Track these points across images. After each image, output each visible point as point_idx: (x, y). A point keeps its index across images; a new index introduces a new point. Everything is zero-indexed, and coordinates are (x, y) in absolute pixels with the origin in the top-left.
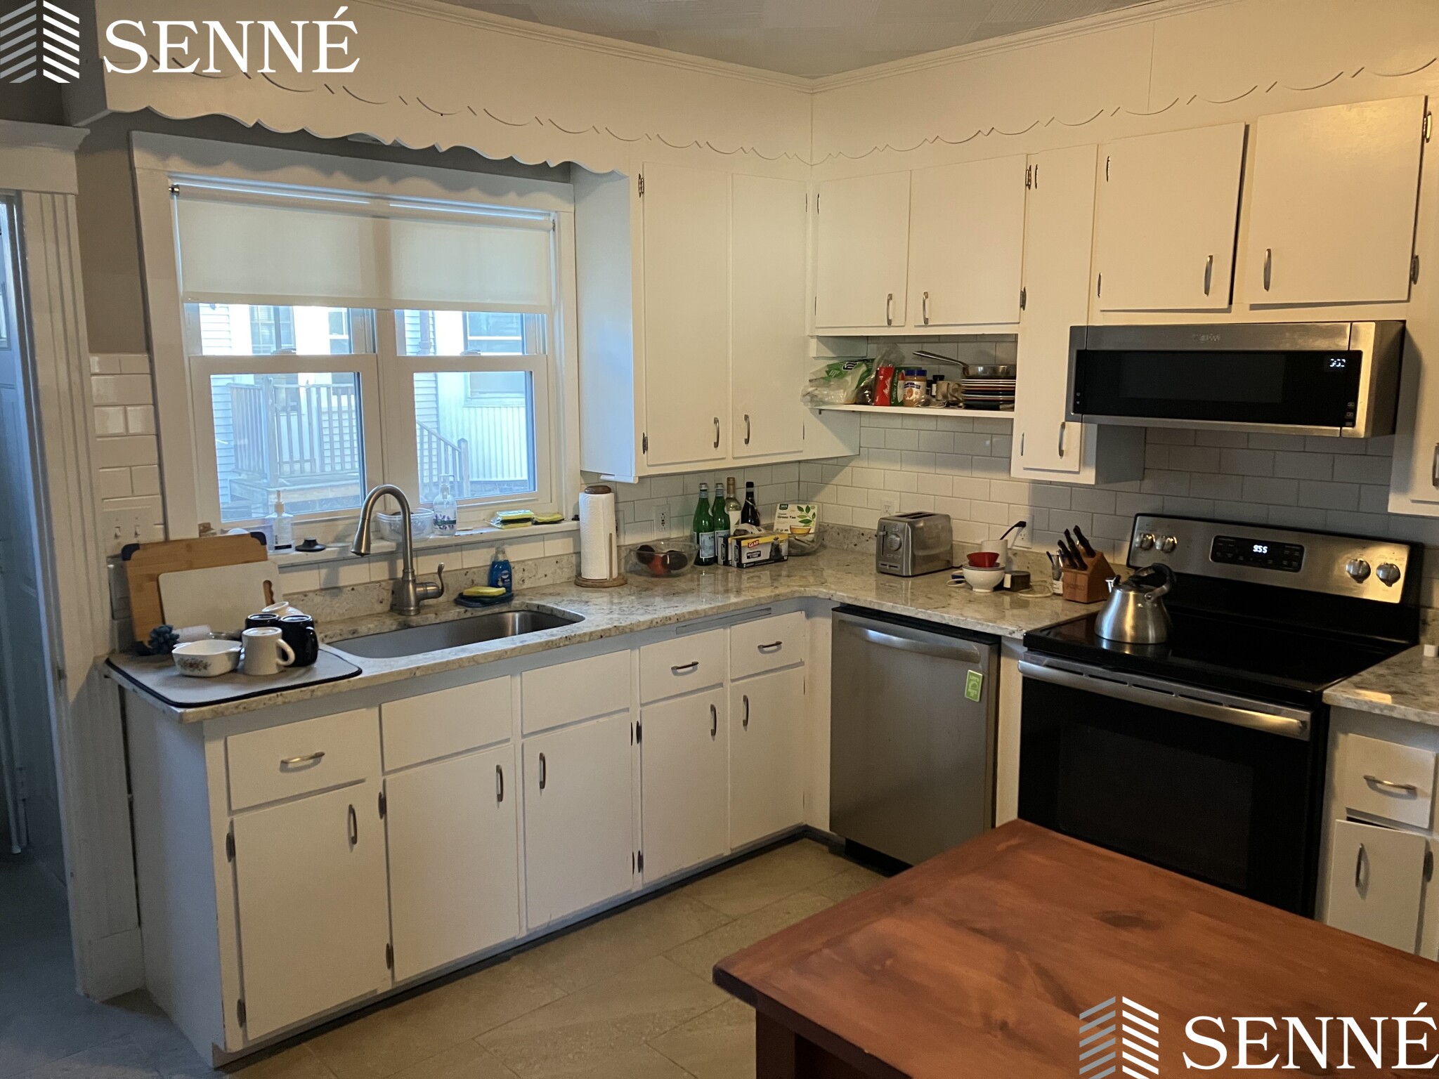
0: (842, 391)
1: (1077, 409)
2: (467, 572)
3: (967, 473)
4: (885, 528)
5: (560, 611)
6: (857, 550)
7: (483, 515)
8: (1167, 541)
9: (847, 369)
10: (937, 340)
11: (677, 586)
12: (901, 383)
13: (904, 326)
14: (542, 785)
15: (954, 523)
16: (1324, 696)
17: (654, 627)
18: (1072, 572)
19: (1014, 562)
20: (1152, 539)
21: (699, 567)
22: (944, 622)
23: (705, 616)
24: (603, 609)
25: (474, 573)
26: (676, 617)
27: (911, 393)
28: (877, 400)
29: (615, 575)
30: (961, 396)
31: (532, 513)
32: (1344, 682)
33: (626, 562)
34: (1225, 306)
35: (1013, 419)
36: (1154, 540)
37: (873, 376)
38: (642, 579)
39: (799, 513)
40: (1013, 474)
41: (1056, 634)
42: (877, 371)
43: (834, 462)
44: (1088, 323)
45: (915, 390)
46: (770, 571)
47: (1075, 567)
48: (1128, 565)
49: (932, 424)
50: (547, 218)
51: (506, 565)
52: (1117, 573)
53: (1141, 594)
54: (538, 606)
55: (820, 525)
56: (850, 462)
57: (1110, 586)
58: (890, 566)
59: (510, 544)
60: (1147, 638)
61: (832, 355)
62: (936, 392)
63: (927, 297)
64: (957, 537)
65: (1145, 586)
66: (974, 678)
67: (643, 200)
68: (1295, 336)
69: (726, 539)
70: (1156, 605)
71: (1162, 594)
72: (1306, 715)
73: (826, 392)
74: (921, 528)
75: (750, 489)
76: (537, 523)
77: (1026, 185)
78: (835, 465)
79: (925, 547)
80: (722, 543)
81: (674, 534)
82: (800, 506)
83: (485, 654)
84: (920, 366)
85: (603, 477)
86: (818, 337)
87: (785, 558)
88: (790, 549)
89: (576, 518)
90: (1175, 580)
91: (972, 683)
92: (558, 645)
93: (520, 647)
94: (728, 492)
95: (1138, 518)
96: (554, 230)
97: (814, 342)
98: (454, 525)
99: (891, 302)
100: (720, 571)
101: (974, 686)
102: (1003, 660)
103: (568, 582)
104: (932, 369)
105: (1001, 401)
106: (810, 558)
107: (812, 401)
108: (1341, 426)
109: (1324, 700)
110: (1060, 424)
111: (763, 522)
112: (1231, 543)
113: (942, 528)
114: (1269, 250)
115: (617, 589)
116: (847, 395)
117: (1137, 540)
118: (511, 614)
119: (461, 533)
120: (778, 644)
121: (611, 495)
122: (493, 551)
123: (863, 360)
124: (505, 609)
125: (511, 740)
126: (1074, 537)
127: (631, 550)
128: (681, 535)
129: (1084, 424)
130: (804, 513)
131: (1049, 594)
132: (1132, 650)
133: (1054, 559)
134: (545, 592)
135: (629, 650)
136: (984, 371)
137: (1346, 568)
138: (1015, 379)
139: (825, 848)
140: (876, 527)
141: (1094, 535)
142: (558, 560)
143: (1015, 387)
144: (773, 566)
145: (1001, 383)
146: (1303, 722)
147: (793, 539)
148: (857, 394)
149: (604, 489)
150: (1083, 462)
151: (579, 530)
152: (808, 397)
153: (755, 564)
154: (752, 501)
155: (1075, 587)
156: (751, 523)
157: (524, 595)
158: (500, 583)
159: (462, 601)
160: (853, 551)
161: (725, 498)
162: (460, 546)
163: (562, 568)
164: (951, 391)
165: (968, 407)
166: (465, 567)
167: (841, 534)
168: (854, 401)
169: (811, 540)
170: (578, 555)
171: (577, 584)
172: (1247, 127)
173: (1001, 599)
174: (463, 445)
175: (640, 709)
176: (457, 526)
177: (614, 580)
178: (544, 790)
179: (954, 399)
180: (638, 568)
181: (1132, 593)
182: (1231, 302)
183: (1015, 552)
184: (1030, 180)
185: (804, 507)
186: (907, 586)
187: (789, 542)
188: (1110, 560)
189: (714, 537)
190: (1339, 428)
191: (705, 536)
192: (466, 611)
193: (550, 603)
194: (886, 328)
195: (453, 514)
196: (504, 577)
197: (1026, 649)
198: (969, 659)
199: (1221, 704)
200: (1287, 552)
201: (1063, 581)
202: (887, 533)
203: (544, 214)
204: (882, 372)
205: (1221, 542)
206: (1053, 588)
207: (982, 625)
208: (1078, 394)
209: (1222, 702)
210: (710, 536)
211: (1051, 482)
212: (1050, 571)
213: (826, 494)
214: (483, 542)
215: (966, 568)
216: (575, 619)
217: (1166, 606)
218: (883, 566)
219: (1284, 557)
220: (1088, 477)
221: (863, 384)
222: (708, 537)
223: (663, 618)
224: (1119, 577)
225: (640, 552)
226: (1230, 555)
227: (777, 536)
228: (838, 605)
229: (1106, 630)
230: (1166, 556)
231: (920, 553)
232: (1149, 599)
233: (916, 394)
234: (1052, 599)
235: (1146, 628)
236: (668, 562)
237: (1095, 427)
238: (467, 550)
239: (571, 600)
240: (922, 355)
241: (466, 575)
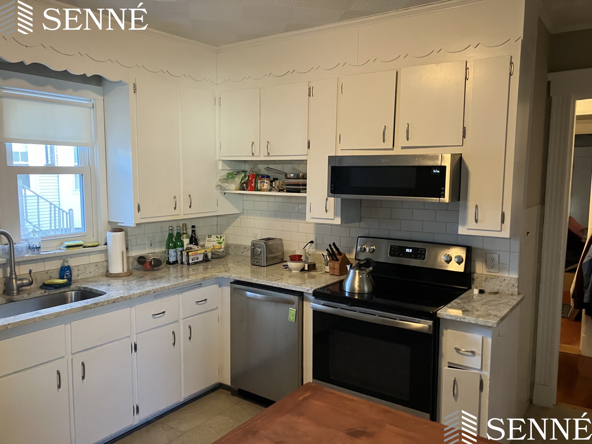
0: (234, 184)
1: (332, 192)
2: (47, 272)
3: (289, 220)
4: (254, 245)
5: (95, 290)
6: (243, 255)
7: (57, 243)
8: (371, 248)
9: (236, 175)
10: (274, 163)
11: (157, 275)
12: (259, 181)
13: (259, 156)
14: (83, 378)
15: (284, 242)
16: (437, 314)
17: (142, 296)
18: (332, 262)
19: (309, 258)
20: (365, 247)
21: (169, 265)
22: (279, 287)
23: (168, 289)
24: (117, 288)
25: (51, 273)
26: (153, 291)
27: (264, 186)
28: (249, 189)
29: (125, 270)
30: (285, 187)
31: (83, 242)
32: (445, 307)
33: (133, 264)
34: (391, 147)
35: (306, 197)
36: (366, 248)
37: (247, 178)
38: (139, 272)
39: (217, 239)
40: (307, 220)
41: (327, 290)
42: (249, 176)
43: (232, 216)
44: (336, 154)
45: (265, 184)
46: (203, 266)
47: (334, 260)
48: (355, 259)
49: (273, 199)
50: (89, 102)
51: (69, 268)
52: (351, 262)
53: (361, 272)
54: (84, 288)
55: (227, 244)
56: (239, 216)
57: (348, 268)
58: (257, 262)
59: (71, 258)
60: (364, 291)
61: (230, 169)
62: (275, 185)
63: (268, 144)
64: (286, 248)
65: (363, 268)
66: (292, 311)
67: (136, 95)
68: (420, 159)
69: (181, 252)
70: (367, 276)
71: (370, 271)
72: (431, 322)
73: (226, 185)
74: (270, 244)
75: (194, 229)
76: (85, 247)
77: (309, 95)
78: (232, 218)
79: (272, 253)
80: (180, 253)
81: (157, 250)
82: (217, 236)
83: (49, 314)
84: (267, 174)
85: (118, 224)
86: (223, 161)
87: (210, 260)
88: (213, 256)
89: (106, 244)
90: (375, 265)
91: (291, 314)
92: (90, 308)
93: (69, 310)
94: (183, 230)
95: (359, 238)
96: (93, 108)
97: (220, 163)
98: (39, 249)
99: (253, 145)
100: (179, 267)
101: (292, 315)
102: (304, 302)
103: (102, 275)
104: (273, 175)
105: (301, 189)
106: (222, 260)
107: (220, 189)
108: (440, 197)
109: (438, 316)
110: (326, 198)
111: (201, 243)
112: (396, 248)
113: (279, 244)
114: (408, 124)
115: (127, 278)
116: (236, 186)
117: (359, 248)
118: (70, 292)
119: (43, 253)
120: (206, 300)
121: (123, 233)
122: (62, 261)
123: (243, 171)
124: (67, 290)
125: (65, 357)
126: (333, 247)
127: (135, 259)
128: (161, 251)
129: (335, 198)
130: (219, 239)
131: (323, 272)
132: (358, 296)
133: (325, 257)
134: (89, 280)
135: (129, 308)
136: (294, 176)
137: (442, 258)
138: (306, 179)
139: (229, 393)
140: (250, 245)
141: (341, 246)
142: (96, 264)
143: (306, 183)
144: (204, 264)
145: (301, 181)
146: (430, 326)
147: (214, 251)
148: (241, 186)
149: (120, 230)
150: (335, 215)
151: (107, 250)
152: (219, 187)
153: (196, 263)
154: (195, 234)
155: (334, 269)
156: (194, 244)
157: (78, 282)
158: (65, 277)
159: (44, 287)
160: (241, 256)
161: (182, 233)
162: (44, 260)
163: (99, 268)
164: (280, 184)
165: (288, 192)
166: (46, 270)
167: (236, 248)
168: (239, 189)
169: (222, 251)
170: (107, 262)
171: (106, 276)
172: (397, 73)
173: (304, 275)
174: (71, 212)
175: (135, 336)
176: (41, 250)
177: (125, 273)
178: (84, 380)
179: (282, 188)
180: (138, 267)
181: (357, 271)
182: (393, 146)
183: (309, 254)
184: (310, 93)
185: (219, 236)
186: (264, 270)
187: (212, 252)
188: (348, 256)
189: (176, 251)
190: (438, 199)
191: (171, 251)
192: (45, 292)
193: (91, 286)
194: (252, 157)
195: (39, 243)
196: (67, 274)
197: (314, 297)
198: (290, 303)
199: (396, 319)
200: (419, 252)
201: (329, 266)
202: (255, 247)
203: (88, 100)
204: (251, 176)
205: (393, 248)
206: (325, 269)
207: (295, 287)
208: (332, 185)
209: (396, 318)
210: (174, 251)
211: (323, 223)
212: (324, 262)
213: (230, 230)
214: (56, 257)
215: (289, 262)
216: (102, 294)
217: (372, 276)
218: (253, 262)
219: (419, 254)
220: (338, 221)
221: (243, 182)
222: (173, 251)
223: (146, 291)
224: (352, 265)
225: (138, 259)
226: (397, 253)
227: (205, 250)
228: (233, 281)
229: (347, 288)
230: (371, 255)
231: (270, 256)
232: (365, 273)
233: (266, 186)
234: (325, 274)
235: (364, 287)
236: (153, 264)
237: (340, 199)
238: (47, 261)
239: (101, 284)
240: (268, 169)
241: (47, 273)
